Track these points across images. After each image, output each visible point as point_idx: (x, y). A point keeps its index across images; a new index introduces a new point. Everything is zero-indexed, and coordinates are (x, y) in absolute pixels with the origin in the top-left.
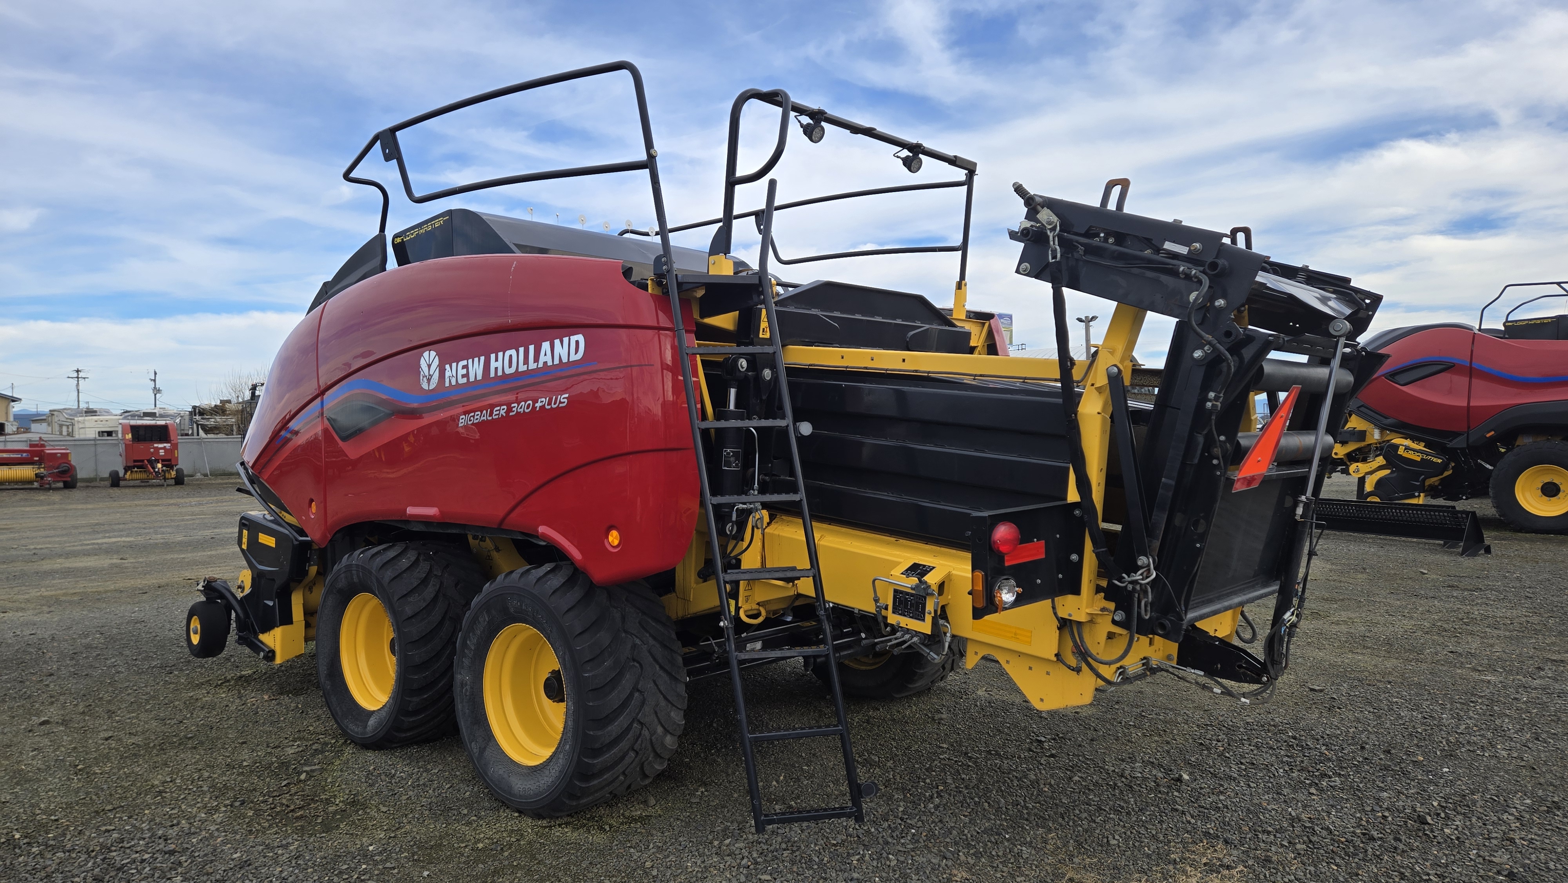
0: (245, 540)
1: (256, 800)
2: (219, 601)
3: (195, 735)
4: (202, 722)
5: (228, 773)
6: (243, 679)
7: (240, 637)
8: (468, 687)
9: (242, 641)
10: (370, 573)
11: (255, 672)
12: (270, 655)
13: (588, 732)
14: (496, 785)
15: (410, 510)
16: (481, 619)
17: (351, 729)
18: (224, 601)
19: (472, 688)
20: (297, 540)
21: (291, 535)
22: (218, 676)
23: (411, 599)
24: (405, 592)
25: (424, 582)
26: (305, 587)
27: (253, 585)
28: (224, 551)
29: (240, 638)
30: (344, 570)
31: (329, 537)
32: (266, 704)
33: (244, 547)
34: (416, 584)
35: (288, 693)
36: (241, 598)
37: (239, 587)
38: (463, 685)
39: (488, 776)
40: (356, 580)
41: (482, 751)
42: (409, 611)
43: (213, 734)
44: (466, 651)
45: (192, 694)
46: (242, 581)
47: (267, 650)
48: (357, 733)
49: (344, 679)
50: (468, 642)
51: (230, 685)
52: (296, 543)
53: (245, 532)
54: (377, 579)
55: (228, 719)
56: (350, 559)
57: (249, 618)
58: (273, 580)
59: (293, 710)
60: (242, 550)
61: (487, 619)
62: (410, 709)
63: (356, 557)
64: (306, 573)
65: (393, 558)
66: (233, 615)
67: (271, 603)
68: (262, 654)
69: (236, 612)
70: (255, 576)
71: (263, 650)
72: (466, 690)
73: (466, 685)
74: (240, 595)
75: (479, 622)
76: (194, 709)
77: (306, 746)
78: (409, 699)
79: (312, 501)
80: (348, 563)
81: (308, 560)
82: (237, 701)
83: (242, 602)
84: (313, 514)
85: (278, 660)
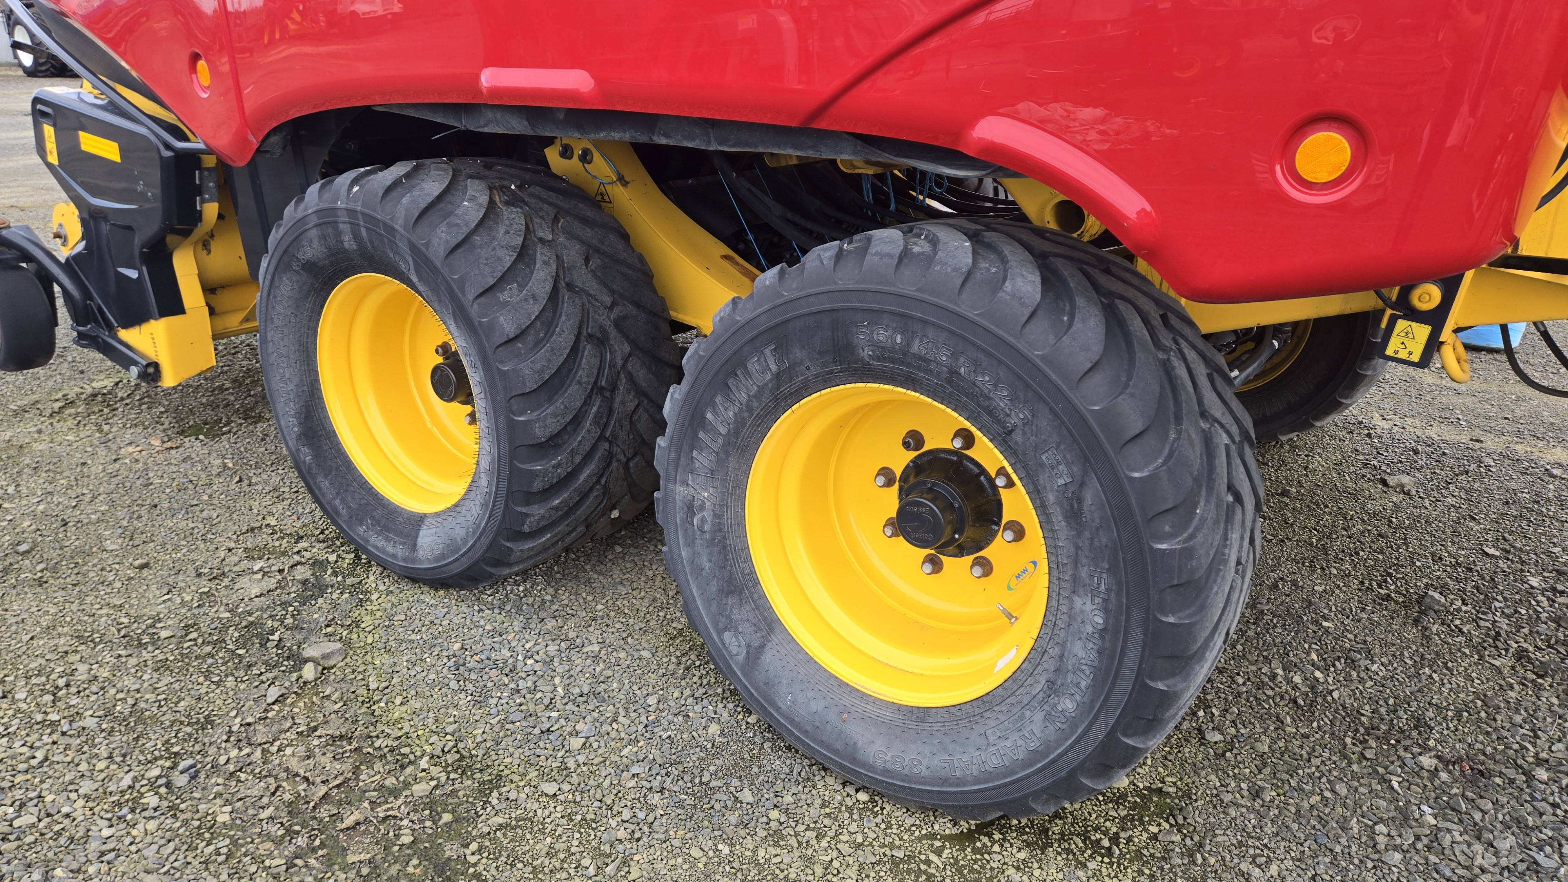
0: (51, 145)
1: (222, 760)
2: (24, 265)
3: (35, 545)
4: (41, 507)
5: (133, 661)
6: (99, 398)
7: (79, 333)
8: (707, 514)
9: (83, 339)
10: (391, 230)
11: (117, 384)
12: (151, 370)
13: (1152, 684)
14: (806, 733)
15: (489, 78)
16: (753, 365)
17: (376, 547)
18: (32, 267)
19: (716, 516)
20: (168, 147)
21: (153, 138)
22: (50, 394)
23: (504, 296)
24: (491, 281)
25: (524, 254)
26: (196, 244)
27: (86, 235)
28: (11, 164)
29: (81, 336)
30: (314, 220)
31: (254, 142)
32: (160, 458)
33: (53, 159)
34: (508, 261)
35: (195, 431)
36: (67, 260)
37: (57, 236)
38: (691, 509)
39: (778, 710)
40: (348, 242)
41: (754, 654)
42: (507, 325)
43: (73, 541)
44: (701, 435)
45: (9, 434)
46: (61, 225)
47: (144, 363)
48: (394, 556)
49: (338, 444)
50: (709, 416)
51: (77, 414)
52: (168, 154)
53: (49, 131)
54: (413, 248)
55: (94, 498)
56: (327, 196)
57: (91, 298)
58: (129, 228)
59: (219, 475)
60: (49, 166)
61: (774, 367)
62: (526, 528)
63: (343, 191)
64: (198, 217)
65: (440, 198)
66: (57, 288)
67: (133, 274)
68: (134, 370)
69: (60, 285)
70: (86, 216)
71: (136, 363)
72: (703, 520)
73: (702, 507)
74: (63, 254)
75: (748, 374)
76: (19, 473)
77: (281, 571)
78: (524, 510)
79: (195, 58)
80: (322, 206)
81: (199, 191)
82: (101, 451)
83: (68, 266)
84: (204, 88)
85: (169, 380)
